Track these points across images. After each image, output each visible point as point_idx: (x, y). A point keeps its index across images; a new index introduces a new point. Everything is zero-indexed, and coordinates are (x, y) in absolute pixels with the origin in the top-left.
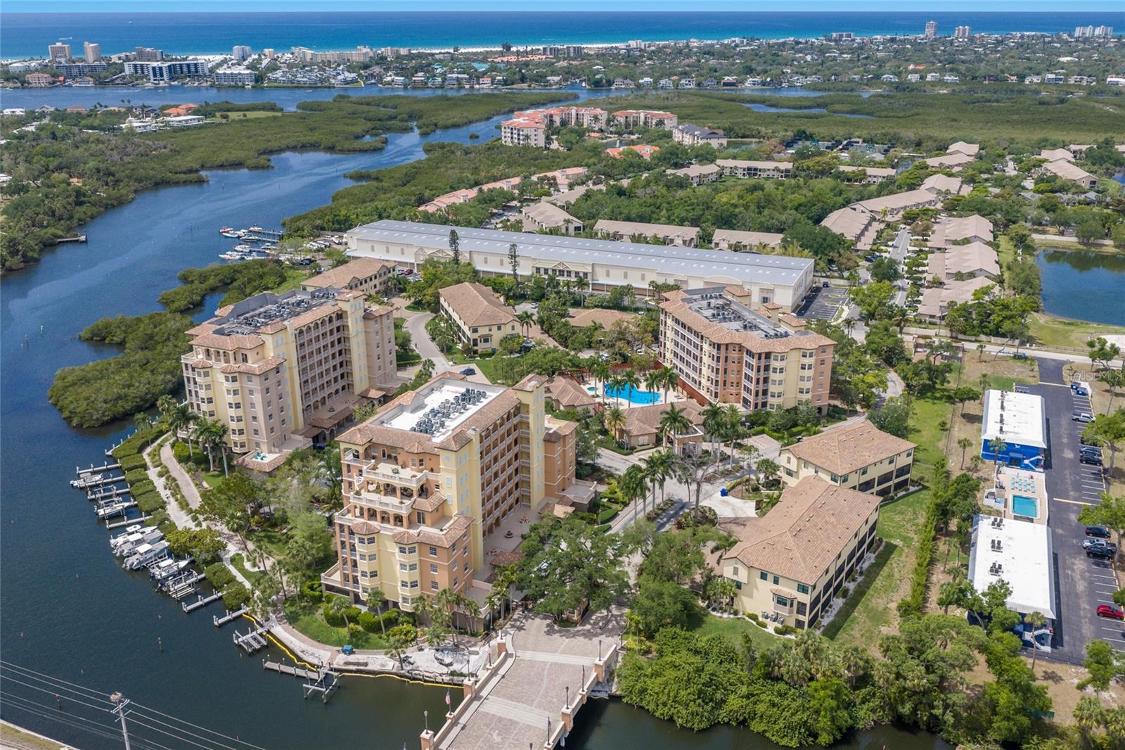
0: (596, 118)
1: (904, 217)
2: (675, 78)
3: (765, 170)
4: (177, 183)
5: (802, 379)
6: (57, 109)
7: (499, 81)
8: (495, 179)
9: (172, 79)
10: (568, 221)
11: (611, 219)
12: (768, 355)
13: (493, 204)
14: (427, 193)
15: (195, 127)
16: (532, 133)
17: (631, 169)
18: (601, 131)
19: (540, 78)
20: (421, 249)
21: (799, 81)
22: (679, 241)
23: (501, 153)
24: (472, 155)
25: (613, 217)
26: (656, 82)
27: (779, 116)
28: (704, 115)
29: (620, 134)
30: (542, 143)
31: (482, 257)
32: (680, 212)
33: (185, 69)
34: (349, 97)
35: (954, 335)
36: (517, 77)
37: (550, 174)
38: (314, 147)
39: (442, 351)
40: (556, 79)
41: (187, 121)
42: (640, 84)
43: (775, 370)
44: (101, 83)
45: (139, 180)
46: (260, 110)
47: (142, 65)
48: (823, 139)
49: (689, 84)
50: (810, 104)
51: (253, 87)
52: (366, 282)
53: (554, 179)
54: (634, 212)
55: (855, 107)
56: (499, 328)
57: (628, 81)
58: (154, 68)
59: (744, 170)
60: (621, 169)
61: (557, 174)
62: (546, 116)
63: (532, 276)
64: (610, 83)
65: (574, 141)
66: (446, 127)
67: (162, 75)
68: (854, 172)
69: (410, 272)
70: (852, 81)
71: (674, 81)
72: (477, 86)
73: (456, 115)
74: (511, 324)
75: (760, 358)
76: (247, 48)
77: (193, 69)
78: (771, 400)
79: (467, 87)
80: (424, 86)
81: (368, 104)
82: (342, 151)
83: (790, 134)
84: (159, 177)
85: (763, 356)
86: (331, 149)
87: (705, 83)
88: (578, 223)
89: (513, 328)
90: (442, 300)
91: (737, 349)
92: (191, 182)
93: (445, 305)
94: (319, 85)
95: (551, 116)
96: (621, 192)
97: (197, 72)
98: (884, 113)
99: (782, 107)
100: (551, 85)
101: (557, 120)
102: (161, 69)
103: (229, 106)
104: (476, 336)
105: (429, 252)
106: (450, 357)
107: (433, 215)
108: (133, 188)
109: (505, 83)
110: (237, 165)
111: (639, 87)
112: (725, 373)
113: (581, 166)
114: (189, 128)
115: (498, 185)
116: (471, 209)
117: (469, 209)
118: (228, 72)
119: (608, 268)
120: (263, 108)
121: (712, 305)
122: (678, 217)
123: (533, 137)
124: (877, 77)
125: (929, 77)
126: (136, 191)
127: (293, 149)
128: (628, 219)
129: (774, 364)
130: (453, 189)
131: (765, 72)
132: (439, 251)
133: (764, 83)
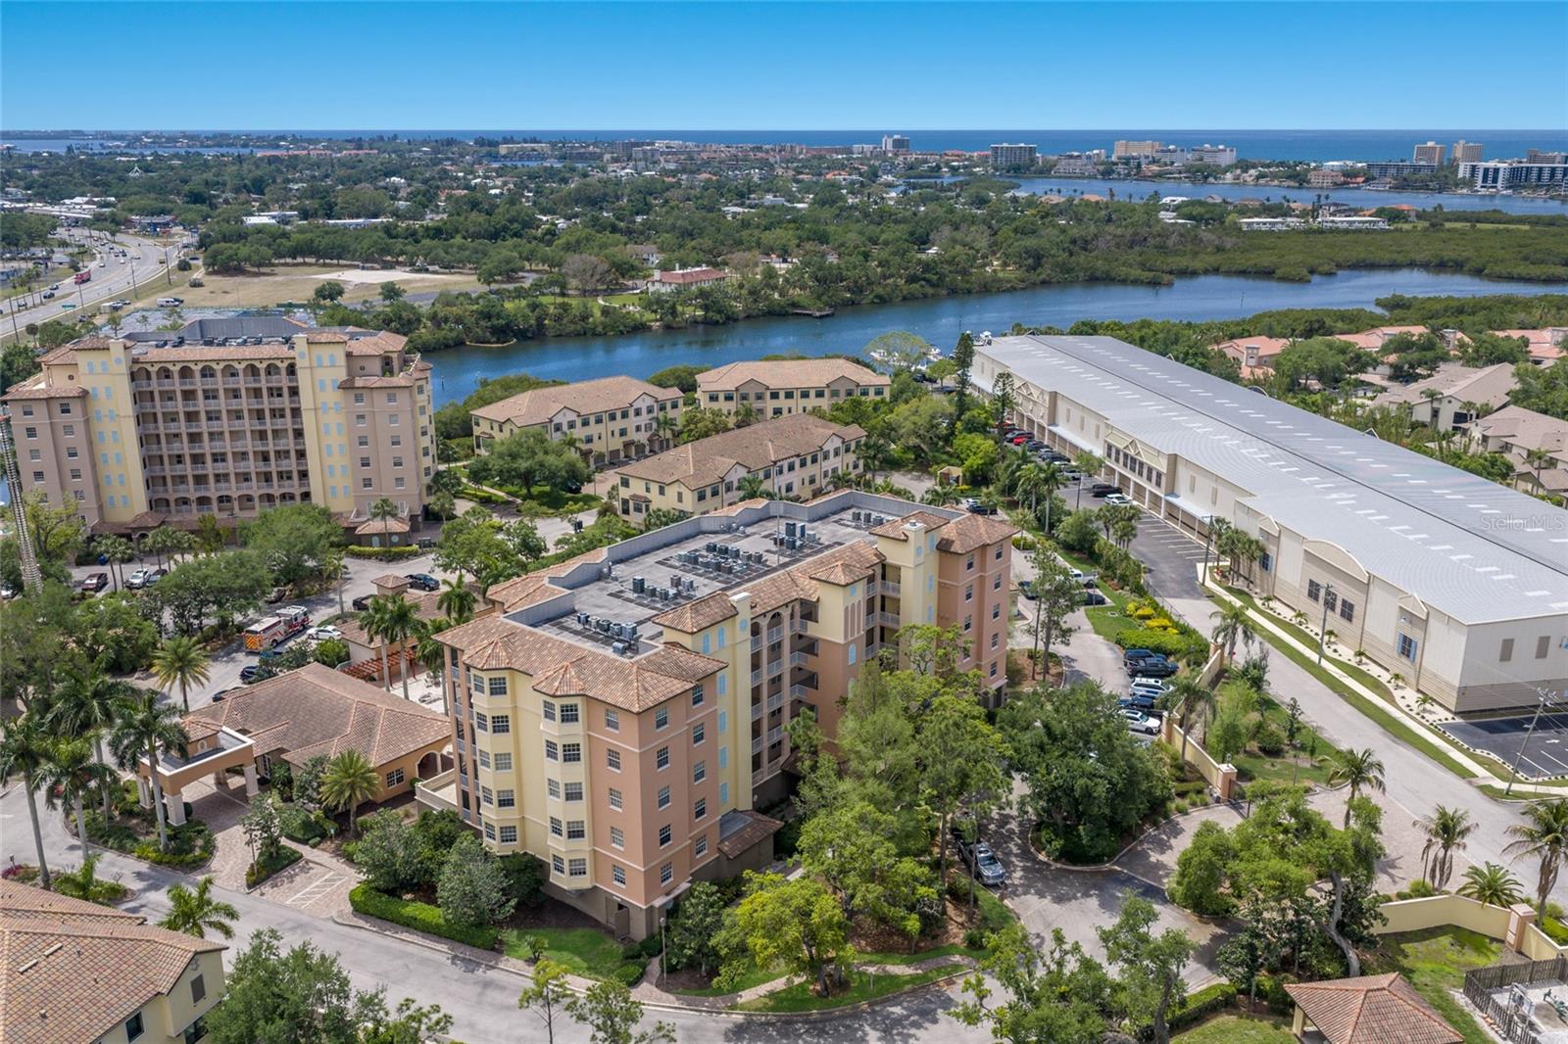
6: (1224, 201)
56: (662, 491)
67: (1495, 180)
89: (680, 497)
102: (1496, 170)
110: (1269, 273)
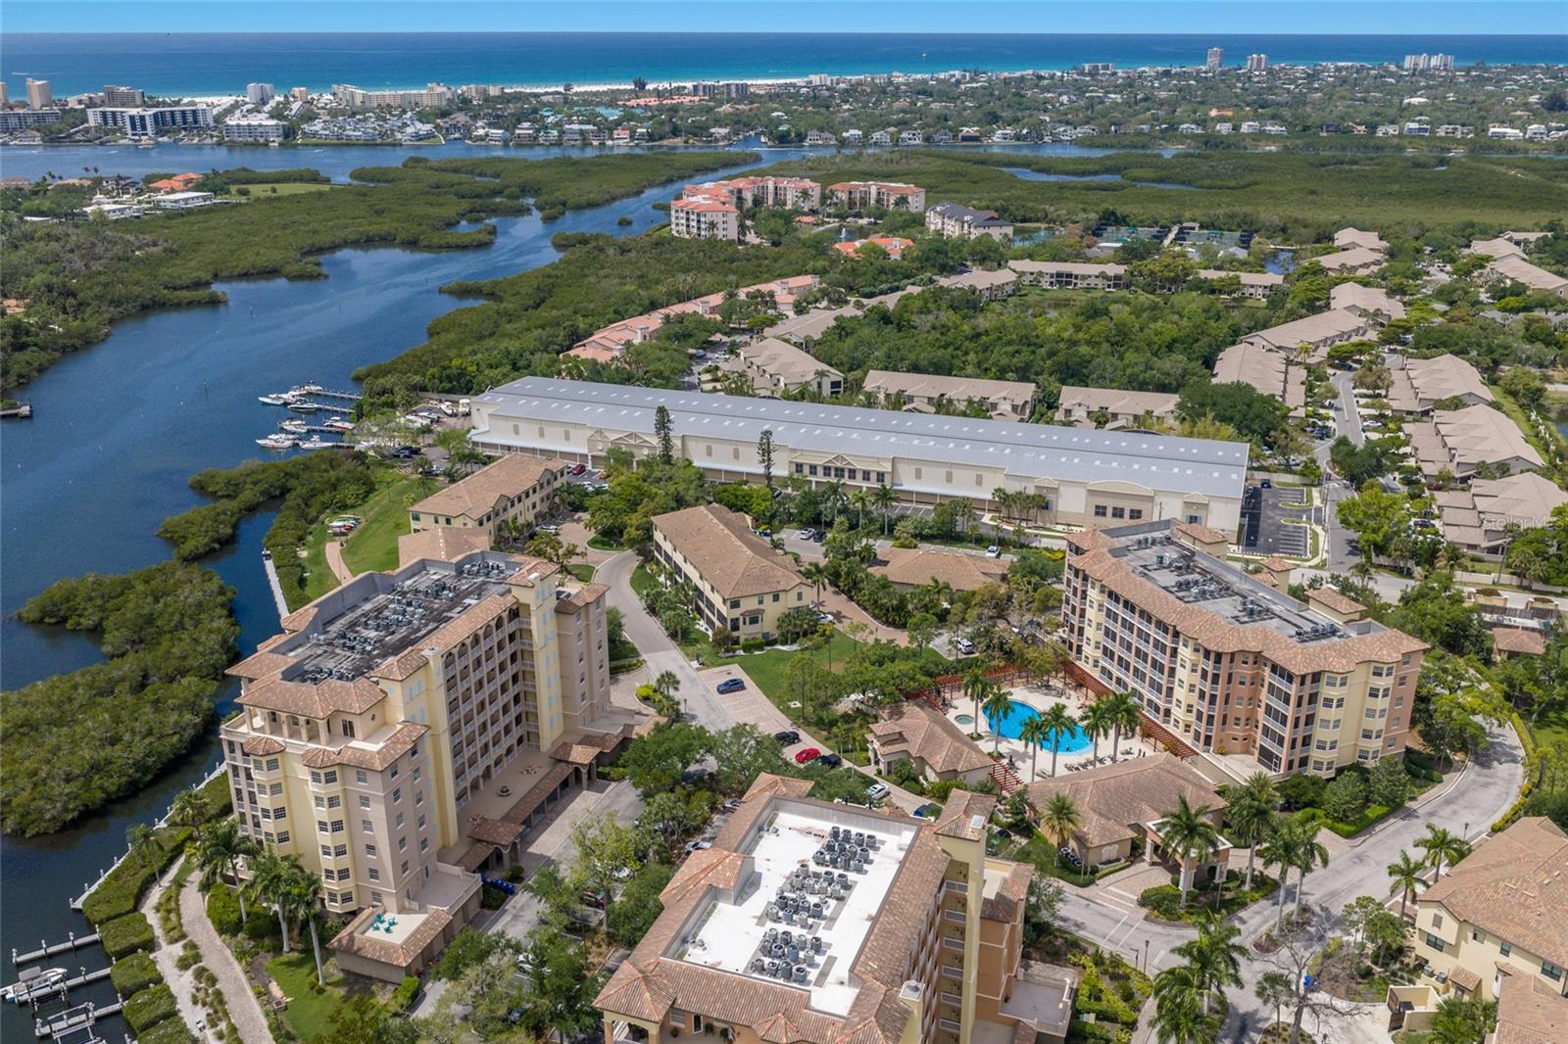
0: (805, 194)
1: (1330, 356)
2: (892, 129)
3: (1084, 277)
4: (177, 306)
5: (1370, 713)
7: (642, 134)
8: (683, 298)
9: (159, 133)
10: (821, 374)
11: (886, 369)
12: (1316, 677)
13: (691, 341)
14: (582, 324)
15: (201, 210)
16: (718, 219)
17: (884, 277)
18: (813, 212)
19: (699, 131)
20: (600, 431)
21: (1067, 133)
22: (1005, 407)
23: (675, 251)
24: (633, 254)
25: (890, 365)
26: (866, 135)
27: (1062, 187)
28: (951, 186)
29: (842, 217)
30: (733, 234)
31: (702, 446)
32: (999, 356)
33: (178, 118)
34: (426, 160)
35: (1525, 583)
36: (667, 128)
37: (764, 288)
38: (386, 241)
39: (673, 636)
40: (723, 131)
41: (186, 200)
42: (845, 139)
43: (1328, 703)
44: (52, 140)
45: (116, 303)
46: (295, 180)
47: (114, 113)
48: (1142, 223)
49: (913, 138)
50: (1096, 168)
51: (281, 144)
52: (520, 500)
53: (772, 294)
54: (925, 357)
55: (1163, 173)
56: (776, 598)
57: (826, 135)
58: (132, 118)
59: (1052, 276)
60: (869, 276)
61: (774, 286)
62: (732, 192)
63: (790, 478)
64: (801, 137)
65: (783, 230)
66: (579, 208)
67: (144, 127)
68: (1222, 280)
69: (582, 469)
70: (1140, 133)
71: (892, 134)
72: (609, 143)
73: (591, 189)
74: (797, 590)
75: (1302, 683)
76: (268, 86)
77: (190, 119)
78: (1316, 754)
79: (595, 143)
80: (532, 142)
81: (456, 171)
82: (429, 248)
83: (1093, 216)
84: (148, 296)
85: (1309, 680)
86: (412, 244)
87: (937, 137)
88: (836, 375)
89: (800, 596)
90: (658, 536)
91: (1251, 660)
92: (199, 302)
93: (667, 547)
94: (379, 141)
95: (740, 191)
96: (885, 318)
97: (196, 122)
98: (1207, 182)
99: (1056, 173)
100: (717, 140)
101: (748, 196)
102: (142, 118)
103: (249, 176)
104: (736, 613)
105: (613, 437)
106: (691, 649)
107: (605, 367)
108: (107, 316)
109: (651, 137)
110: (271, 273)
111: (843, 143)
112: (1227, 702)
113: (806, 273)
114: (190, 212)
115: (689, 307)
116: (662, 354)
117: (659, 354)
118: (244, 122)
119: (919, 467)
120: (300, 178)
121: (1167, 562)
122: (995, 364)
123: (721, 226)
124: (1173, 127)
125: (1245, 128)
126: (111, 321)
127: (355, 244)
128: (916, 369)
129: (1327, 691)
130: (620, 315)
131: (1017, 120)
132: (630, 436)
133: (1018, 137)
